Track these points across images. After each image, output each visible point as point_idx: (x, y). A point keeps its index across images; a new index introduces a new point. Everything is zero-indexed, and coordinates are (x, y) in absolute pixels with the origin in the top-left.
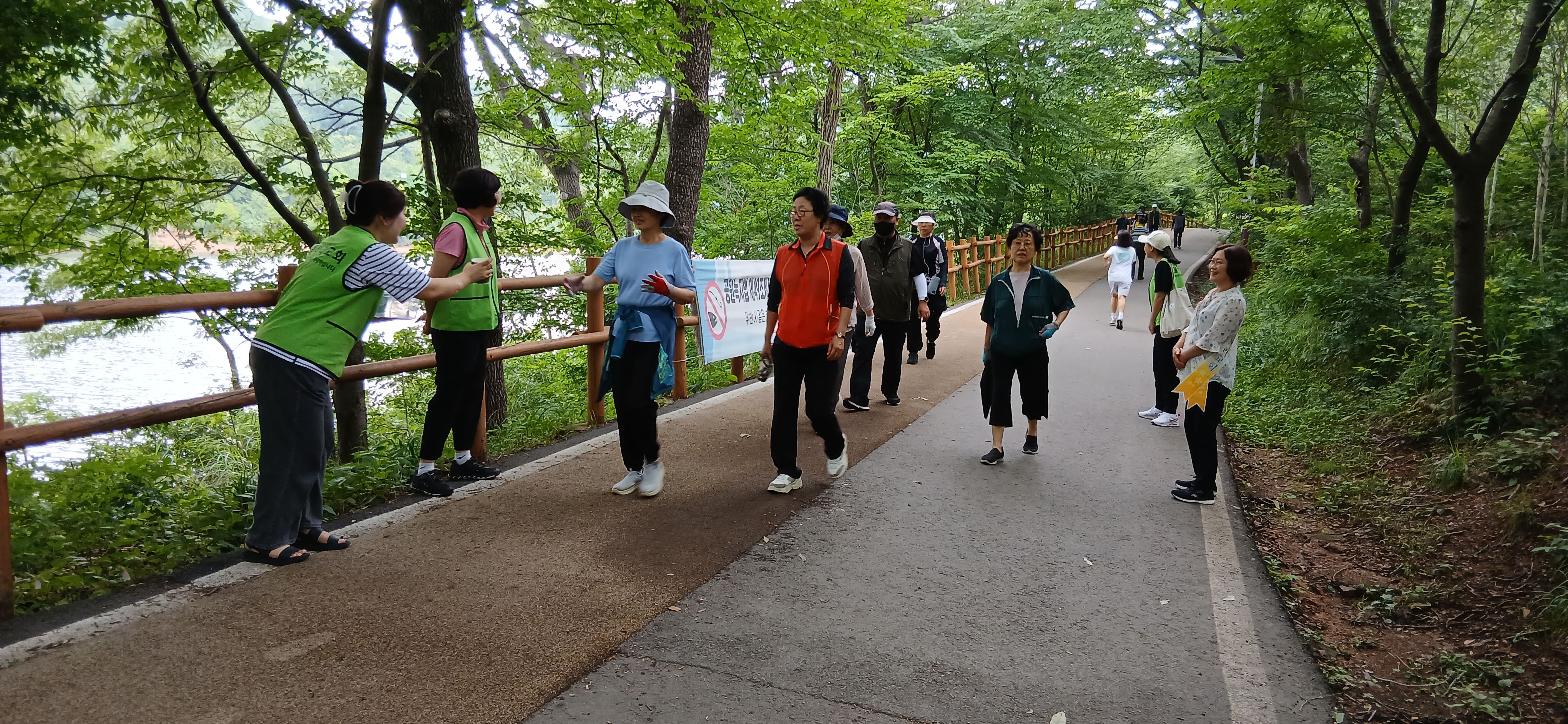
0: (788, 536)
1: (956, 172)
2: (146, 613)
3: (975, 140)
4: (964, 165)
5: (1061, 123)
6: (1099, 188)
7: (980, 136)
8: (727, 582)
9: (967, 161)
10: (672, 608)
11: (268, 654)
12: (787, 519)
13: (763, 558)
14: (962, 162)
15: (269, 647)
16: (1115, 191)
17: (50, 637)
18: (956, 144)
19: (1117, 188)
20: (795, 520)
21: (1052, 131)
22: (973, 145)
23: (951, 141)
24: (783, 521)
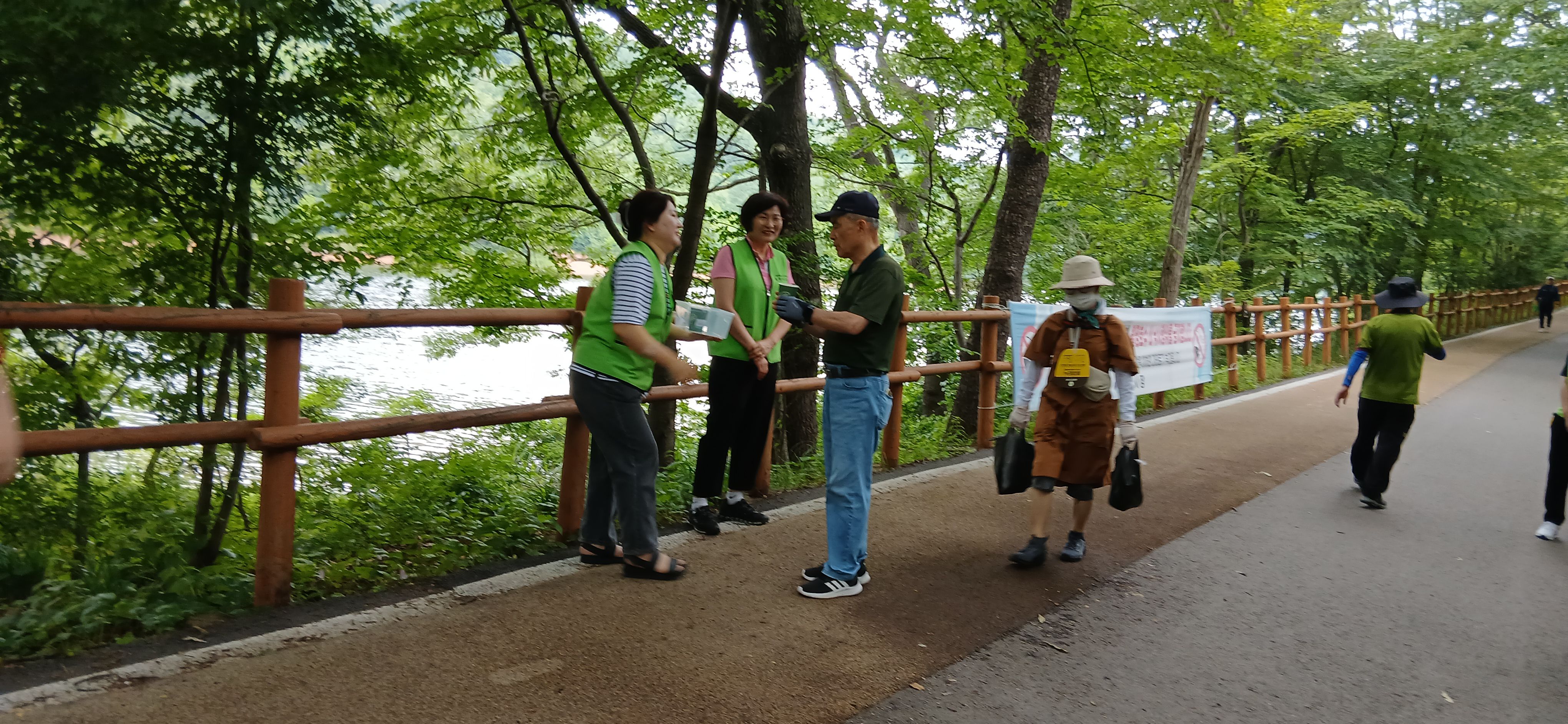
0: (1069, 618)
1: (1341, 222)
2: (401, 616)
3: (1368, 187)
4: (1352, 214)
5: (1478, 173)
6: (1522, 248)
7: (1375, 184)
8: (984, 663)
9: (1355, 210)
10: (916, 685)
11: (493, 675)
12: (1072, 598)
13: (1032, 640)
14: (1349, 211)
15: (498, 667)
16: (1542, 252)
17: (308, 629)
18: (1345, 191)
19: (1544, 249)
20: (1081, 600)
21: (1466, 181)
22: (1364, 193)
23: (1338, 187)
24: (1066, 600)
